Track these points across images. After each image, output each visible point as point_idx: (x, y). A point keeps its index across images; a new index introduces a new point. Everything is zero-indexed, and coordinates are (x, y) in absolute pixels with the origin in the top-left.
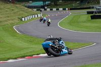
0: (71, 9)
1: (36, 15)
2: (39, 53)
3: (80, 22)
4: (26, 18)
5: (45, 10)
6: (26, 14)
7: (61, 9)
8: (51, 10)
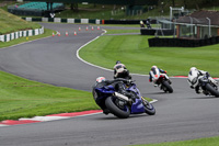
0: (107, 22)
1: (30, 31)
2: (32, 113)
3: (125, 51)
4: (8, 35)
5: (51, 20)
6: (9, 27)
7: (85, 21)
8: (64, 21)
